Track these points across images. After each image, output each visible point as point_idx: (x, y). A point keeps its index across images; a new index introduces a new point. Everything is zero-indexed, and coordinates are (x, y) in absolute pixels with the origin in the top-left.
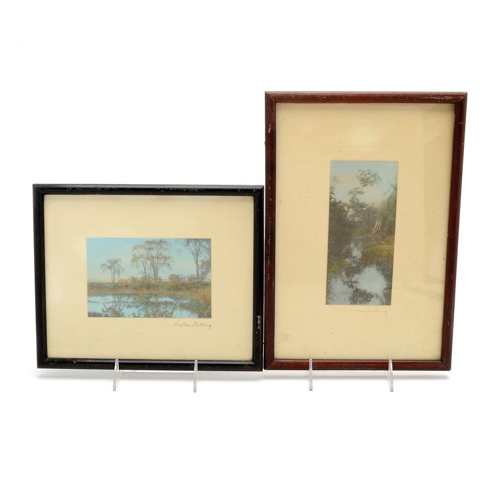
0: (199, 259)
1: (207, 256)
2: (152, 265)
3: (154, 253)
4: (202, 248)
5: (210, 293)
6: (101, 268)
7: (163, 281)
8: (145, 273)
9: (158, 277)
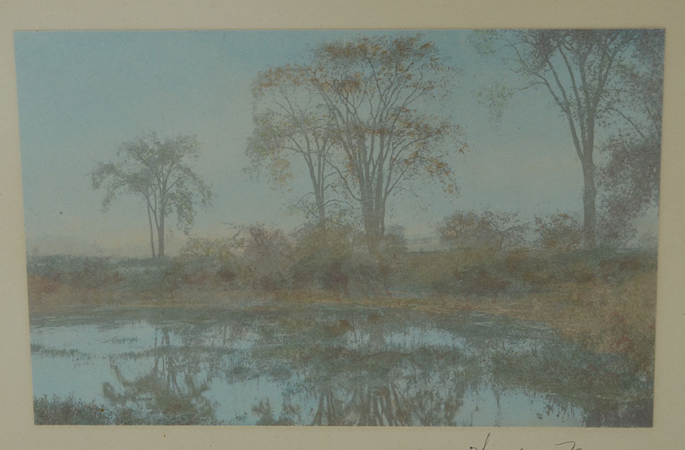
0: (601, 136)
1: (641, 118)
2: (354, 166)
3: (365, 109)
4: (614, 81)
5: (650, 303)
6: (96, 186)
7: (411, 247)
8: (321, 207)
9: (383, 229)
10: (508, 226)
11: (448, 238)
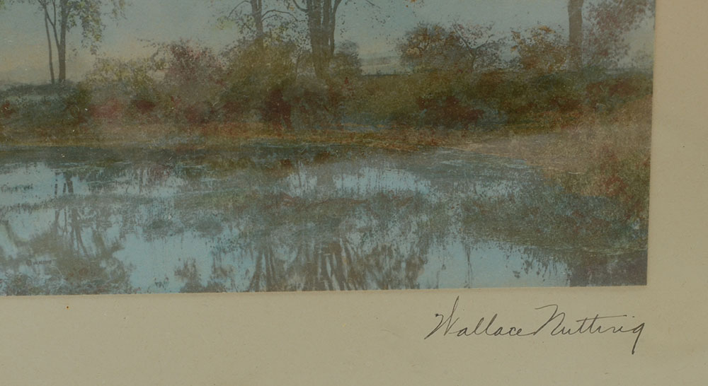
5: (645, 138)
7: (367, 69)
8: (259, 21)
9: (333, 46)
10: (480, 41)
11: (410, 57)
